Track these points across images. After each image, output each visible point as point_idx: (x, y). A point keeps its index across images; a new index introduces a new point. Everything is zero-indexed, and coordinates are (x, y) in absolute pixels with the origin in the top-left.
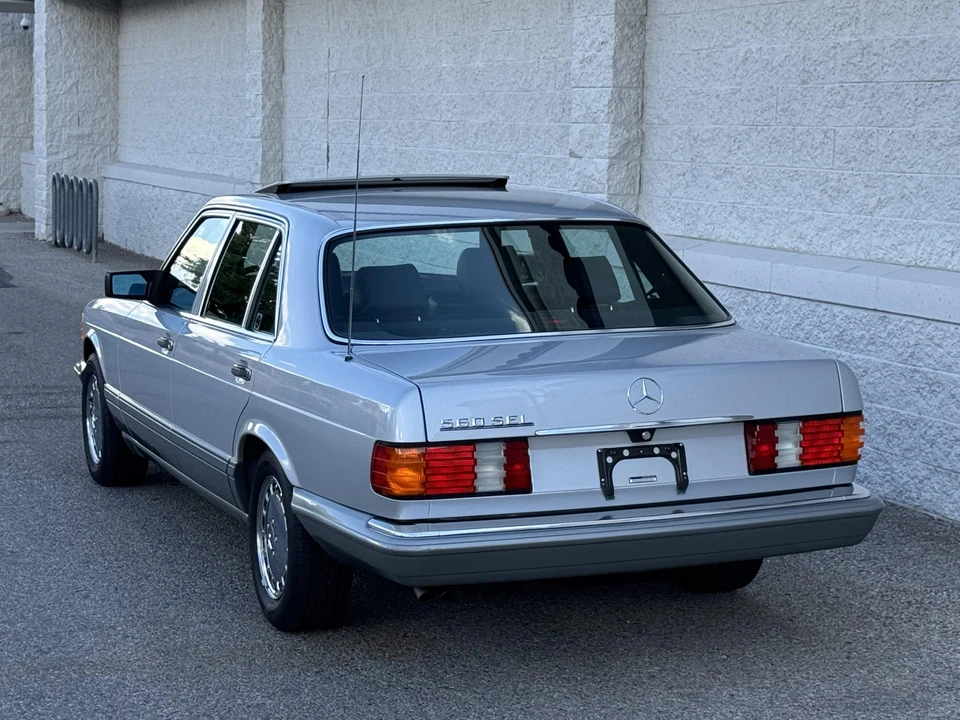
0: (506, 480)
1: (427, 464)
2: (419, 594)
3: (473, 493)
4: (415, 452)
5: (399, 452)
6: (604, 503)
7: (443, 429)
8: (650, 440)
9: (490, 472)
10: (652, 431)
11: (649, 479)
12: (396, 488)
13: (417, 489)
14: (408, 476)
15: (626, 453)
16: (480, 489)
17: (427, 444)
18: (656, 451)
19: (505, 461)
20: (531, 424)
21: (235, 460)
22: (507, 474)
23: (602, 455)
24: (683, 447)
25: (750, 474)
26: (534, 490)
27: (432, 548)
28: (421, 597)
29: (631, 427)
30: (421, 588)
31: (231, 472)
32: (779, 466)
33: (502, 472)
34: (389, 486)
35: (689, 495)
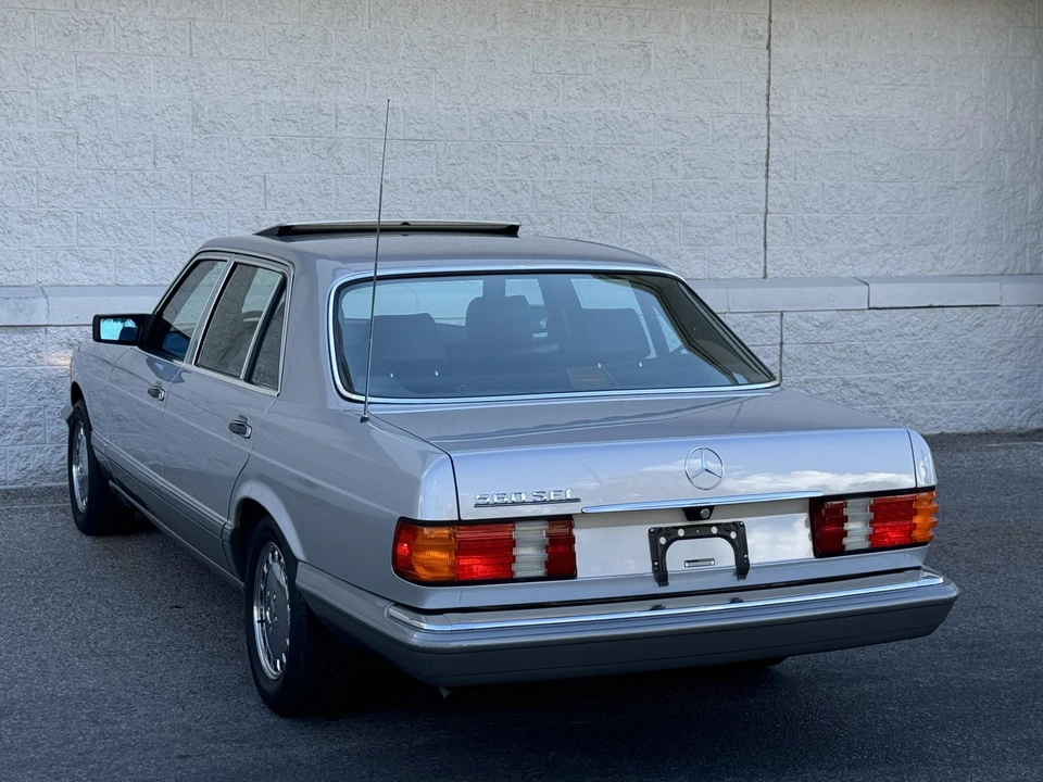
0: (547, 565)
1: (459, 545)
2: (445, 693)
3: (511, 579)
4: (446, 531)
5: (426, 531)
6: (656, 589)
7: (477, 505)
8: (708, 518)
9: (529, 555)
10: (711, 508)
11: (707, 563)
12: (421, 572)
13: (446, 574)
14: (437, 558)
15: (681, 533)
16: (518, 574)
17: (460, 523)
18: (714, 530)
19: (547, 542)
20: (577, 500)
21: (230, 524)
22: (549, 557)
23: (654, 535)
24: (743, 526)
25: (816, 557)
26: (579, 576)
27: (465, 644)
28: (448, 697)
29: (687, 504)
30: (447, 688)
31: (227, 538)
32: (848, 548)
33: (544, 555)
34: (414, 570)
35: (750, 580)
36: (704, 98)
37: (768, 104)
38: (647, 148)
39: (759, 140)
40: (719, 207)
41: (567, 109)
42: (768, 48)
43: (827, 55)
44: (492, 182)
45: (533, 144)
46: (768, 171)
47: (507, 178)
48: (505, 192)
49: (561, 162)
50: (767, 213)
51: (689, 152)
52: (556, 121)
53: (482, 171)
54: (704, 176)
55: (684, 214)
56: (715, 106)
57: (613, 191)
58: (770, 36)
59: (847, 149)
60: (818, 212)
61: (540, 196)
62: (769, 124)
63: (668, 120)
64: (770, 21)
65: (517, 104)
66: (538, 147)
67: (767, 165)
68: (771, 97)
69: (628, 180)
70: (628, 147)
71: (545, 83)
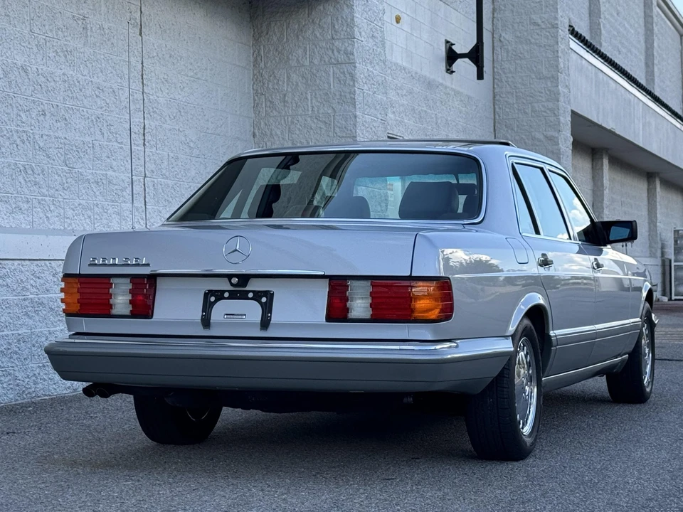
3: (110, 315)
36: (114, 72)
37: (143, 83)
38: (89, 111)
39: (140, 113)
40: (123, 169)
41: (49, 69)
42: (141, 34)
43: (166, 46)
44: (11, 132)
45: (31, 98)
46: (144, 140)
47: (19, 128)
48: (18, 141)
49: (47, 118)
50: (145, 177)
51: (109, 118)
52: (43, 79)
53: (6, 120)
54: (117, 141)
55: (108, 173)
56: (119, 81)
57: (74, 149)
58: (141, 25)
59: (177, 128)
60: (167, 178)
61: (37, 147)
62: (144, 100)
63: (98, 88)
64: (141, 12)
65: (23, 60)
66: (34, 102)
67: (144, 134)
68: (144, 77)
69: (82, 139)
70: (81, 109)
71: (36, 43)
